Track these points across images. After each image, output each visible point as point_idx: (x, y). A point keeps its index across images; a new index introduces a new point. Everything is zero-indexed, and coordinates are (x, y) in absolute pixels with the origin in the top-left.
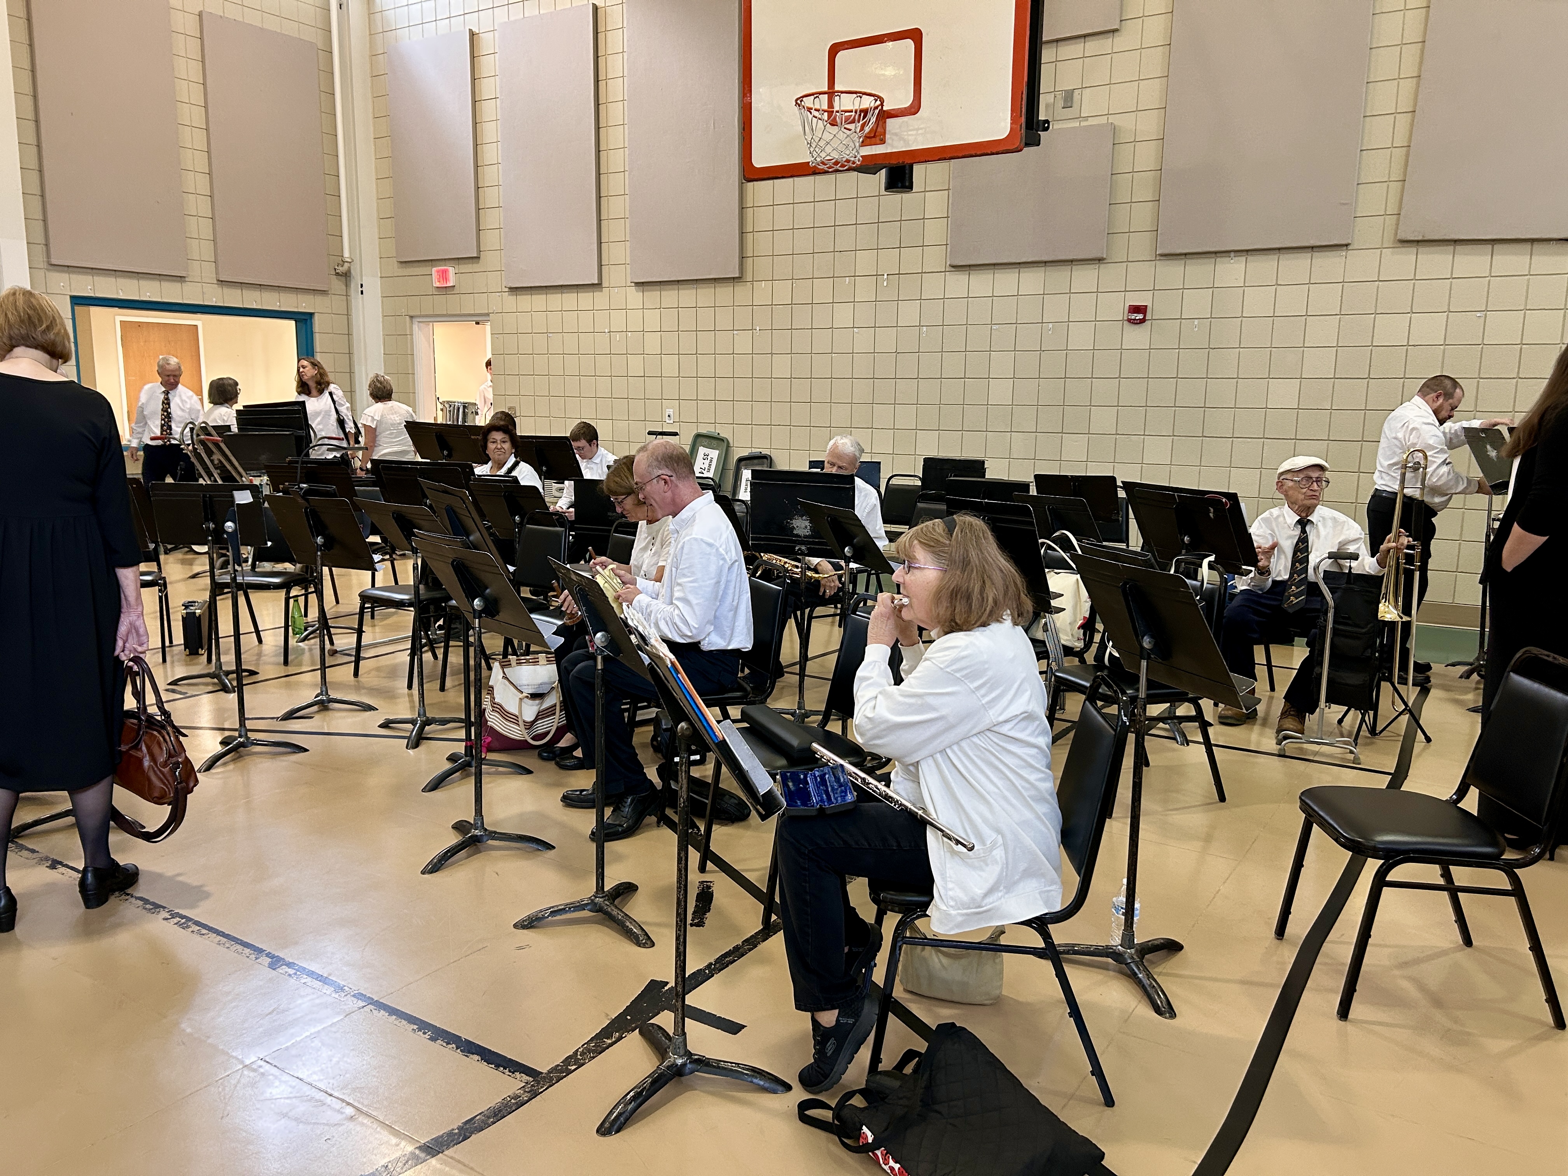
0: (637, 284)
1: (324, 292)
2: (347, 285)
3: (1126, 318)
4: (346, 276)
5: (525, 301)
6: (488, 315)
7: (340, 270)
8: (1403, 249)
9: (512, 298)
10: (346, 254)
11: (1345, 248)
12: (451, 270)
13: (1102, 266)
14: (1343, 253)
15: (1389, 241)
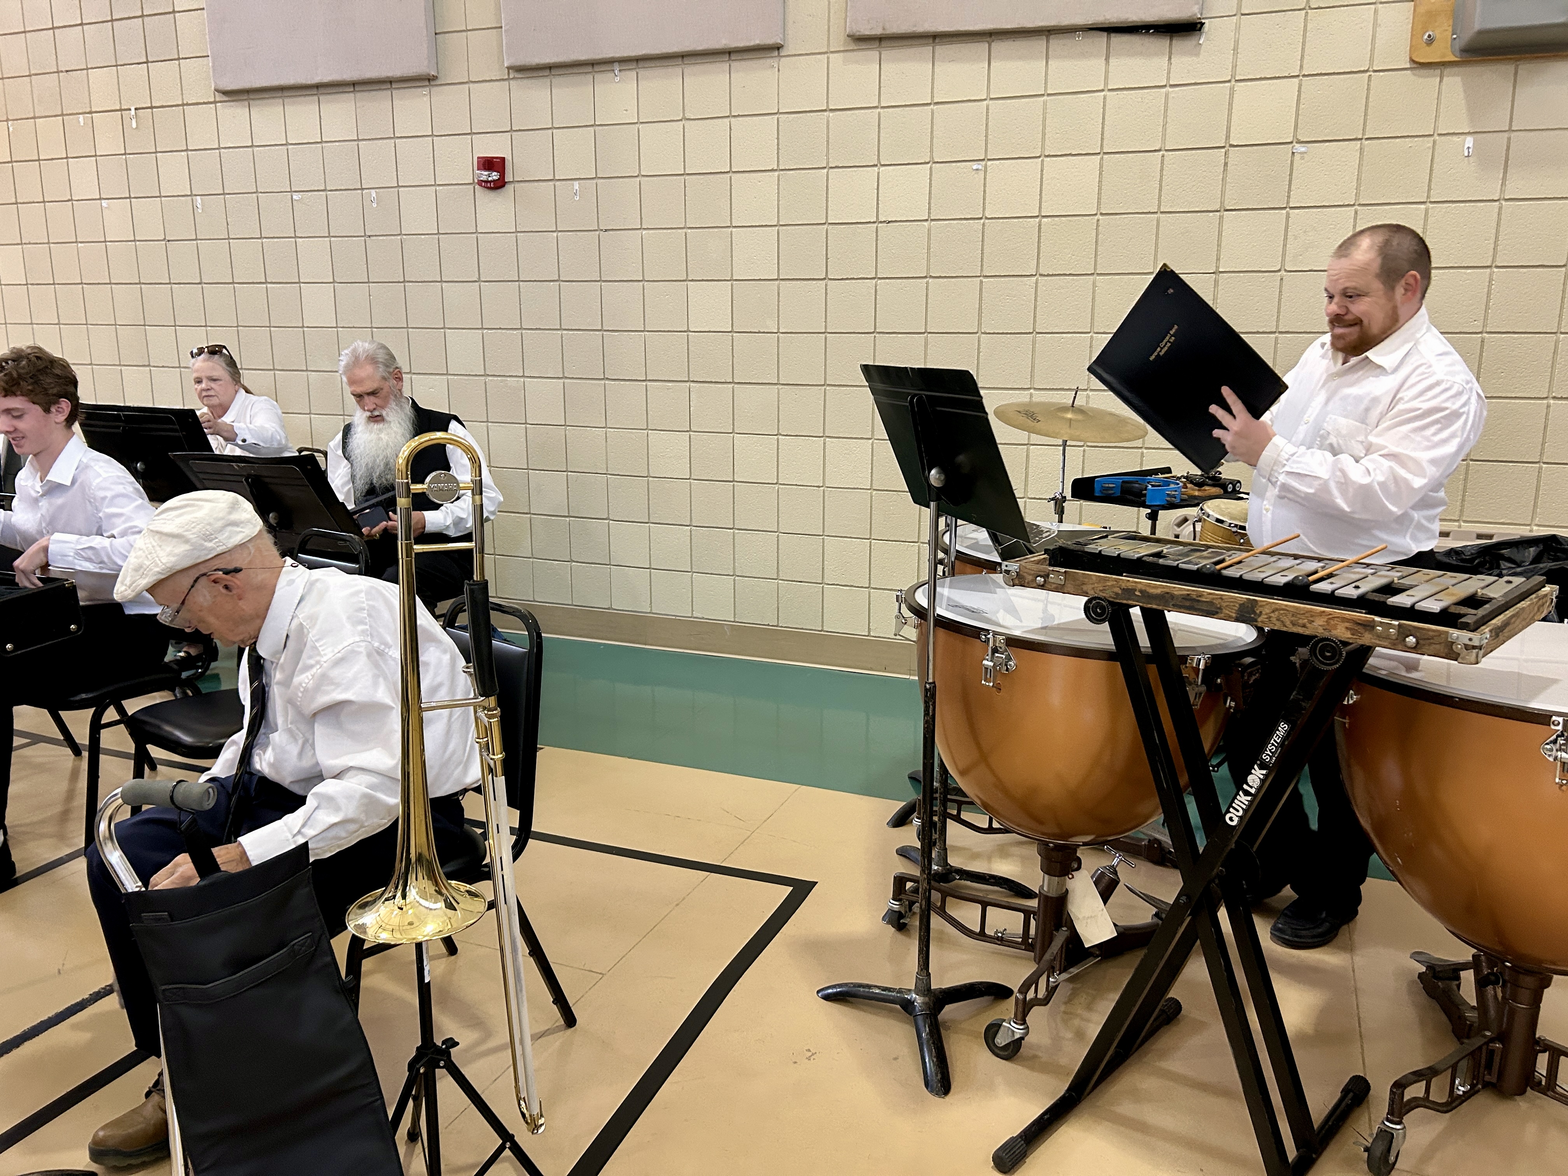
3: (476, 181)
8: (861, 53)
11: (776, 53)
13: (434, 89)
14: (774, 62)
15: (838, 41)
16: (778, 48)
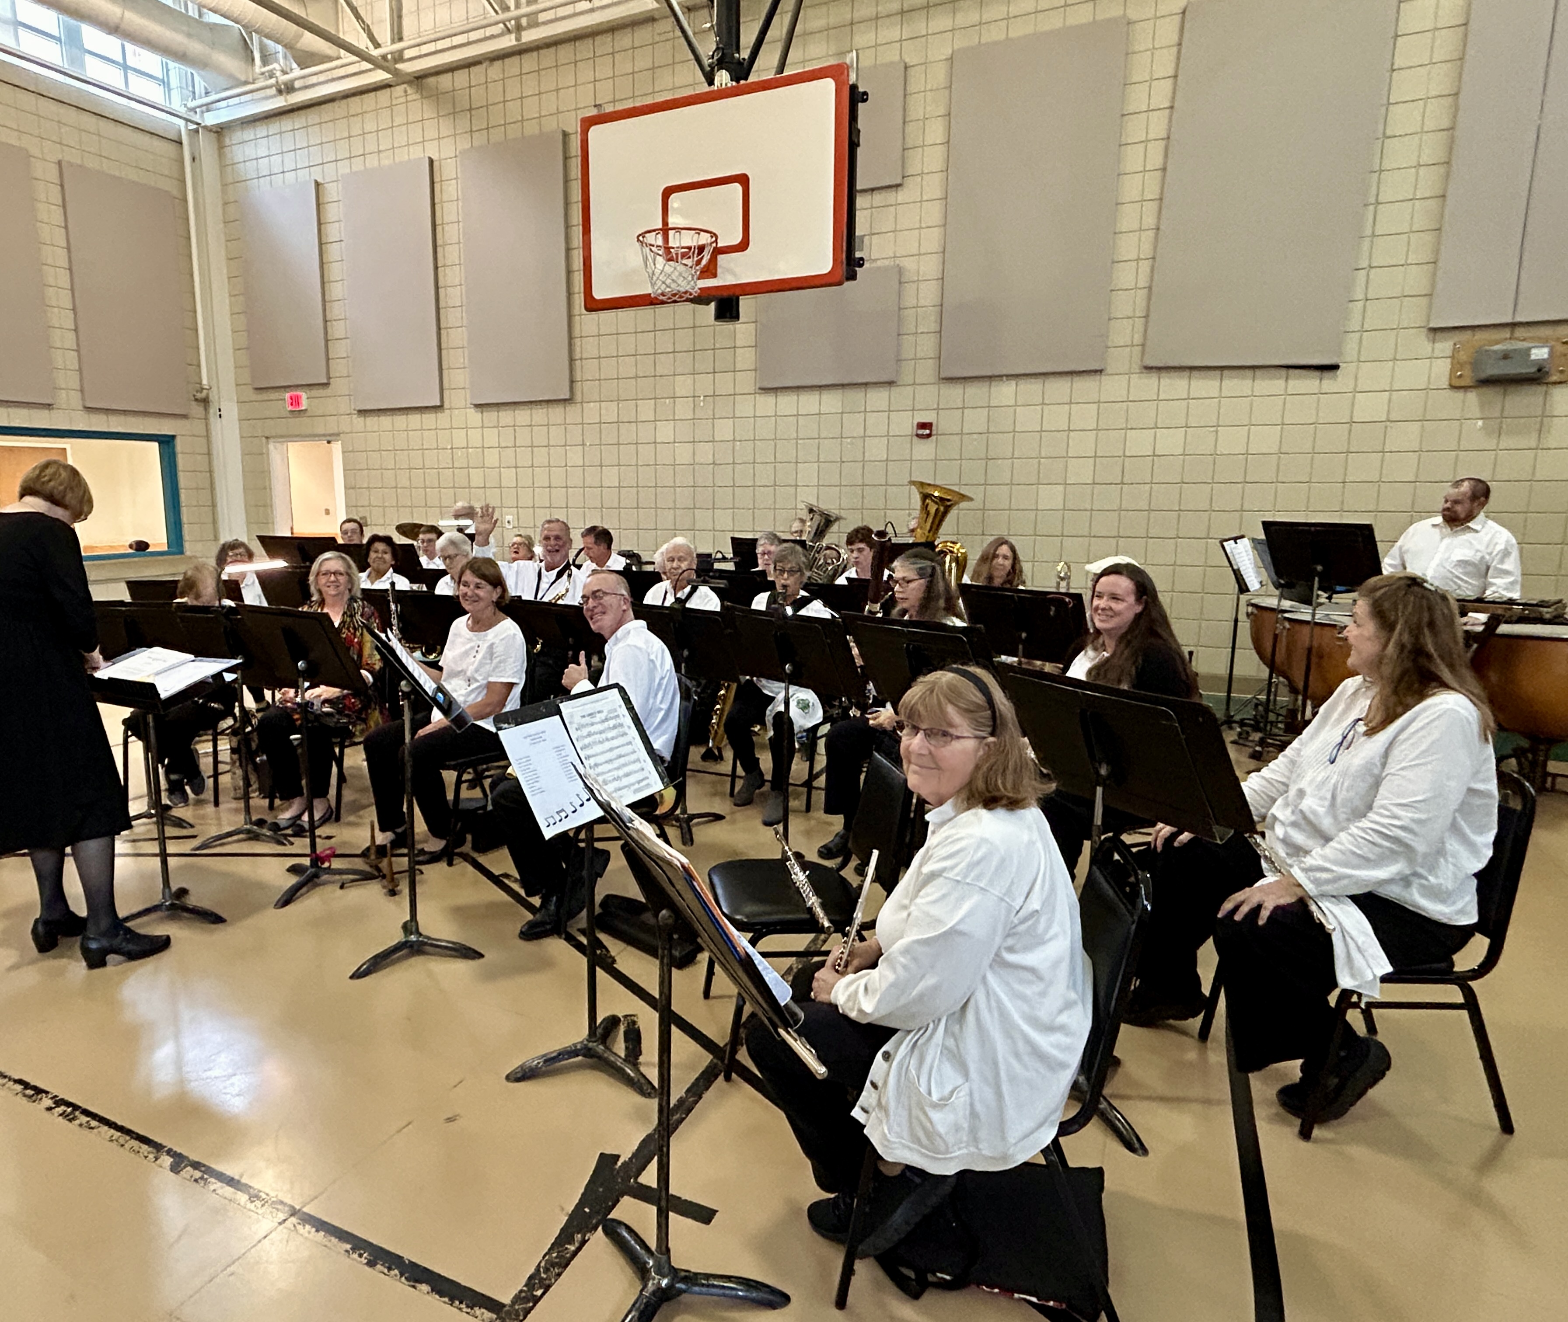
0: (477, 406)
1: (185, 417)
2: (206, 409)
3: (914, 434)
4: (205, 402)
5: (372, 422)
6: (338, 435)
7: (199, 396)
8: (1148, 375)
9: (361, 420)
10: (205, 382)
11: (1099, 373)
12: (304, 396)
13: (893, 388)
14: (1098, 377)
15: (1136, 367)
16: (1101, 371)
